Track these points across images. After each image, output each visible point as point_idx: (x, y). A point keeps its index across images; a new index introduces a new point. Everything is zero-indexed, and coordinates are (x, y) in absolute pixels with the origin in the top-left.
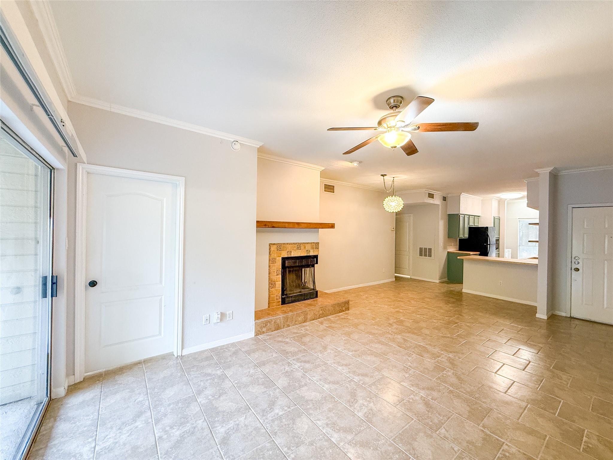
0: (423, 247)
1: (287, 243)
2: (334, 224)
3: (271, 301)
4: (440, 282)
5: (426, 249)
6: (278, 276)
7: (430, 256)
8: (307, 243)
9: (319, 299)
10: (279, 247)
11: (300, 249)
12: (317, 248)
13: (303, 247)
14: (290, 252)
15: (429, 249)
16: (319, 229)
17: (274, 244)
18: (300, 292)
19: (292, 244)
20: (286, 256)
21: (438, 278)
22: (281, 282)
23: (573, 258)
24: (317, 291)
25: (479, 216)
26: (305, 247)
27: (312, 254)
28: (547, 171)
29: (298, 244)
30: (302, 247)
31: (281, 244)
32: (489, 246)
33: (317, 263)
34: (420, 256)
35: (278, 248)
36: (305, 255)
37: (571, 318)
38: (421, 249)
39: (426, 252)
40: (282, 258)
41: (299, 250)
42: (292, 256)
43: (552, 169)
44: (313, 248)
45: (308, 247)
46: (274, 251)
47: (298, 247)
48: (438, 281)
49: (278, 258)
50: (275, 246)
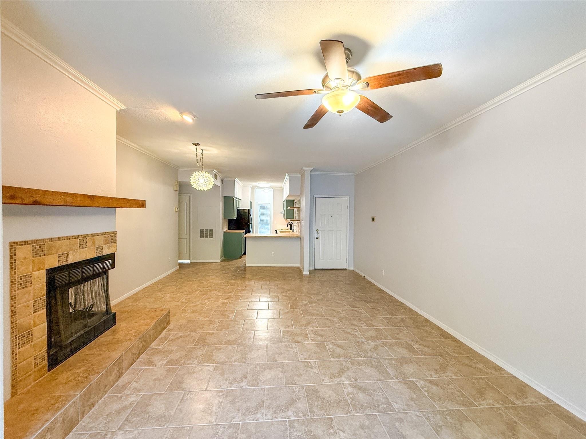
0: (204, 228)
1: (59, 238)
2: (145, 201)
3: (20, 377)
4: (221, 262)
5: (208, 230)
6: (37, 313)
7: (211, 237)
8: (98, 235)
9: (120, 325)
10: (38, 247)
11: (84, 246)
12: (114, 241)
13: (91, 242)
14: (66, 255)
15: (210, 230)
16: (117, 209)
17: (26, 243)
18: (85, 326)
19: (68, 238)
20: (57, 265)
21: (219, 258)
22: (45, 324)
23: (316, 230)
24: (115, 314)
25: (240, 200)
26: (94, 243)
27: (106, 252)
28: (309, 170)
29: (81, 238)
30: (89, 243)
31: (45, 240)
32: (251, 224)
33: (113, 267)
34: (201, 238)
35: (36, 250)
36: (95, 256)
37: (315, 270)
38: (202, 231)
39: (207, 234)
40: (46, 270)
41: (82, 248)
42: (69, 263)
43: (312, 169)
44: (107, 242)
45: (99, 241)
46: (25, 258)
47: (82, 242)
48: (219, 261)
49: (37, 273)
50: (30, 247)
